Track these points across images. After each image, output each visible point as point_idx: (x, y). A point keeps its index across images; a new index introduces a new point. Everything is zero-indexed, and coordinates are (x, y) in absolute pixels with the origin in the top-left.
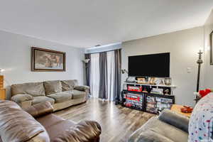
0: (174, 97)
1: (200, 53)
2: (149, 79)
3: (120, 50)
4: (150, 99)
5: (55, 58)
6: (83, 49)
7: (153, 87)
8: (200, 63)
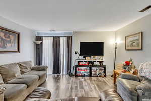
0: (105, 66)
1: (116, 44)
2: (92, 56)
3: (72, 37)
4: (93, 69)
5: (9, 37)
6: (34, 31)
7: (94, 61)
8: (116, 48)
